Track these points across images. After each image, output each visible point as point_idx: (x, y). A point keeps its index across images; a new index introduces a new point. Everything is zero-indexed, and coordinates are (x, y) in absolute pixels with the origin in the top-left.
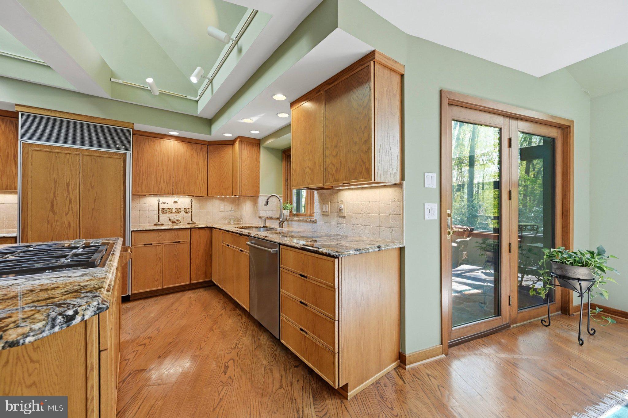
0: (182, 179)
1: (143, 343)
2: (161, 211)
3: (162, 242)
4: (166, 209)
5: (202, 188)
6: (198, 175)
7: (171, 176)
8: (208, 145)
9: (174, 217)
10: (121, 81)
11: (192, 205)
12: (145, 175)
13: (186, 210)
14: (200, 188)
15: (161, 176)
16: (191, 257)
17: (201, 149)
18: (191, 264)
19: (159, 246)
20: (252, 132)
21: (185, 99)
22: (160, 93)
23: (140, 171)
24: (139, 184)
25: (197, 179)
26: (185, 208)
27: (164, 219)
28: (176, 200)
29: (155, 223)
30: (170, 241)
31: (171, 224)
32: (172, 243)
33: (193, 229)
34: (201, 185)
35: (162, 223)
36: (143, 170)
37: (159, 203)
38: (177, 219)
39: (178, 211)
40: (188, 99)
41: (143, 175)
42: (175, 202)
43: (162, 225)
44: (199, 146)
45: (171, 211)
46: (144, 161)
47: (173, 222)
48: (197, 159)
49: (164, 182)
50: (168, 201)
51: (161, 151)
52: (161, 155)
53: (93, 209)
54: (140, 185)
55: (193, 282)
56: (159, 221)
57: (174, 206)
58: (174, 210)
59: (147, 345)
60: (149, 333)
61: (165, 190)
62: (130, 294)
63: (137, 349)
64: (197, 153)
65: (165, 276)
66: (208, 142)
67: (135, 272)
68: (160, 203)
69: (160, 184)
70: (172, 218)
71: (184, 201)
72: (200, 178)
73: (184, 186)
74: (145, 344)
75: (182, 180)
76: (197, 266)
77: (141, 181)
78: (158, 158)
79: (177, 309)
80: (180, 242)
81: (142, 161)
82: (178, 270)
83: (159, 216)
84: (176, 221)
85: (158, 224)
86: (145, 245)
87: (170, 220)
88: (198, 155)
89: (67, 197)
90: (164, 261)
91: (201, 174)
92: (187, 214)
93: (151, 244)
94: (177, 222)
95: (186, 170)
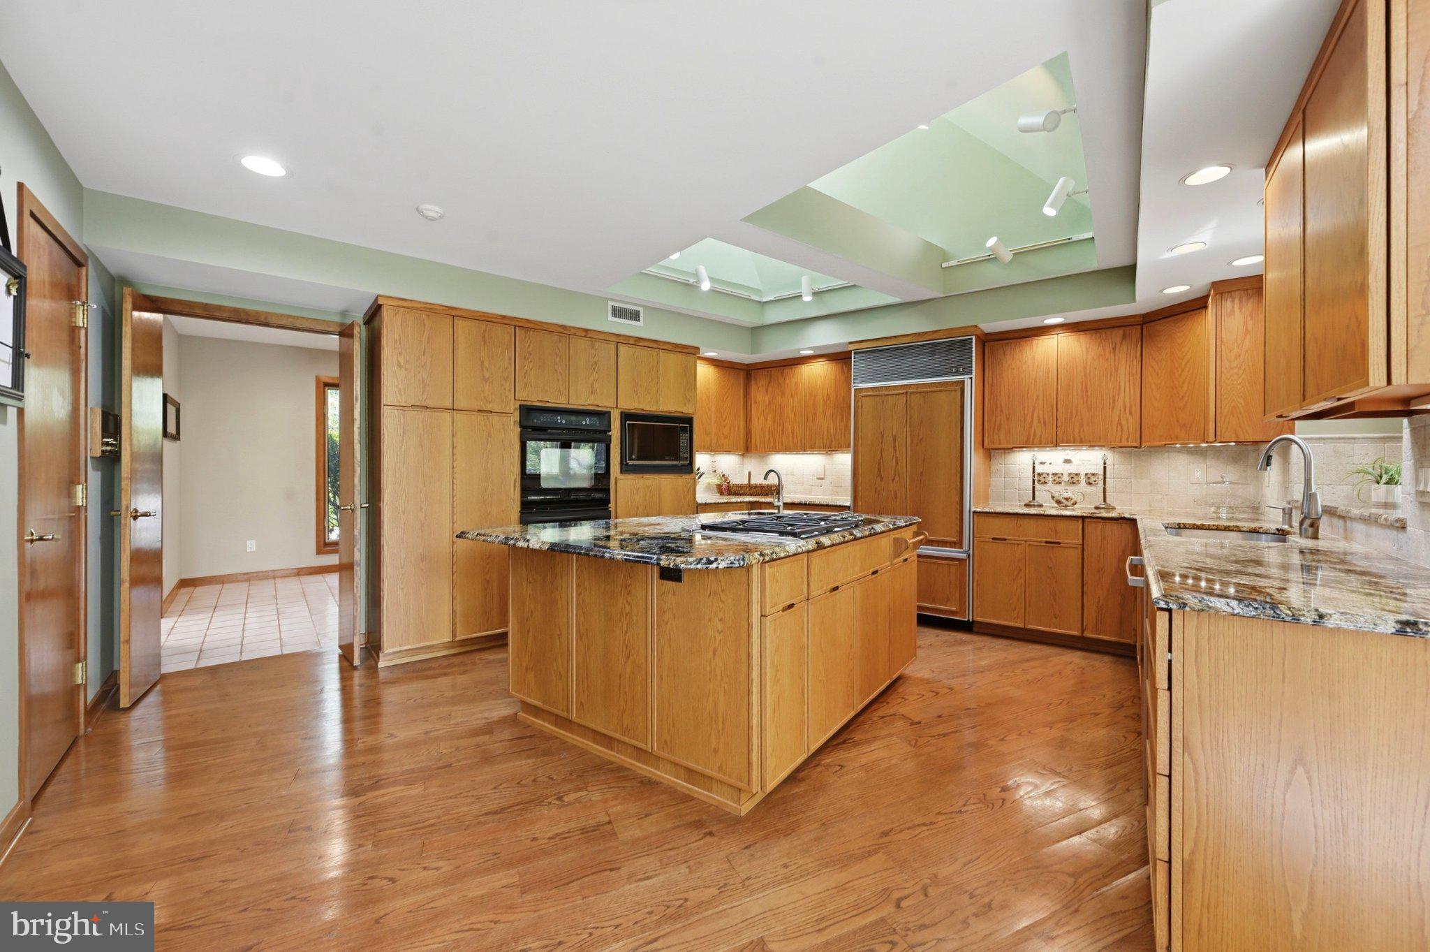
0: (1077, 411)
1: (938, 691)
2: (1039, 478)
3: (1025, 539)
4: (1044, 475)
5: (1125, 428)
6: (1114, 400)
7: (1052, 409)
8: (1142, 325)
9: (1063, 491)
10: (954, 263)
11: (1105, 468)
12: (1004, 411)
13: (1089, 478)
14: (1119, 427)
15: (1033, 410)
16: (1085, 579)
17: (1124, 337)
18: (1085, 596)
19: (1018, 544)
20: (1235, 263)
21: (1069, 243)
22: (1014, 254)
23: (996, 405)
24: (994, 429)
25: (1113, 408)
26: (1086, 474)
27: (1043, 495)
28: (1068, 458)
29: (1027, 502)
30: (1040, 540)
31: (1056, 505)
32: (1044, 544)
33: (1089, 520)
34: (1124, 423)
35: (1041, 502)
36: (1001, 404)
37: (1034, 463)
38: (1066, 495)
39: (1074, 479)
40: (1075, 241)
41: (1001, 411)
42: (1067, 461)
43: (1041, 506)
44: (1120, 332)
45: (1058, 480)
46: (1002, 385)
47: (1059, 502)
48: (1113, 364)
49: (1039, 422)
50: (1053, 460)
51: (1033, 363)
52: (1033, 371)
53: (922, 473)
54: (996, 431)
55: (1088, 634)
56: (1034, 498)
57: (1066, 470)
58: (1066, 478)
59: (940, 695)
60: (954, 683)
61: (1041, 437)
62: (971, 620)
63: (924, 693)
64: (1114, 349)
65: (1030, 605)
66: (1144, 316)
67: (978, 585)
68: (1037, 463)
69: (1031, 427)
70: (1056, 495)
71: (1088, 459)
72: (1120, 405)
73: (1081, 426)
74: (937, 693)
75: (1077, 414)
76: (1099, 602)
77: (997, 423)
78: (1027, 376)
79: (1027, 670)
80: (1059, 543)
81: (1000, 386)
82: (1055, 600)
83: (1034, 487)
84: (1063, 501)
85: (1032, 504)
86: (993, 539)
87: (1053, 497)
88: (1114, 353)
89: (893, 456)
90: (1027, 576)
91: (1122, 394)
92: (1093, 488)
93: (1005, 540)
94: (1066, 503)
95: (1087, 391)
